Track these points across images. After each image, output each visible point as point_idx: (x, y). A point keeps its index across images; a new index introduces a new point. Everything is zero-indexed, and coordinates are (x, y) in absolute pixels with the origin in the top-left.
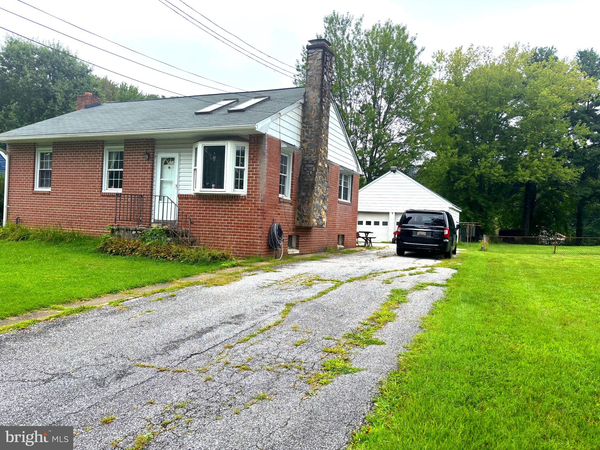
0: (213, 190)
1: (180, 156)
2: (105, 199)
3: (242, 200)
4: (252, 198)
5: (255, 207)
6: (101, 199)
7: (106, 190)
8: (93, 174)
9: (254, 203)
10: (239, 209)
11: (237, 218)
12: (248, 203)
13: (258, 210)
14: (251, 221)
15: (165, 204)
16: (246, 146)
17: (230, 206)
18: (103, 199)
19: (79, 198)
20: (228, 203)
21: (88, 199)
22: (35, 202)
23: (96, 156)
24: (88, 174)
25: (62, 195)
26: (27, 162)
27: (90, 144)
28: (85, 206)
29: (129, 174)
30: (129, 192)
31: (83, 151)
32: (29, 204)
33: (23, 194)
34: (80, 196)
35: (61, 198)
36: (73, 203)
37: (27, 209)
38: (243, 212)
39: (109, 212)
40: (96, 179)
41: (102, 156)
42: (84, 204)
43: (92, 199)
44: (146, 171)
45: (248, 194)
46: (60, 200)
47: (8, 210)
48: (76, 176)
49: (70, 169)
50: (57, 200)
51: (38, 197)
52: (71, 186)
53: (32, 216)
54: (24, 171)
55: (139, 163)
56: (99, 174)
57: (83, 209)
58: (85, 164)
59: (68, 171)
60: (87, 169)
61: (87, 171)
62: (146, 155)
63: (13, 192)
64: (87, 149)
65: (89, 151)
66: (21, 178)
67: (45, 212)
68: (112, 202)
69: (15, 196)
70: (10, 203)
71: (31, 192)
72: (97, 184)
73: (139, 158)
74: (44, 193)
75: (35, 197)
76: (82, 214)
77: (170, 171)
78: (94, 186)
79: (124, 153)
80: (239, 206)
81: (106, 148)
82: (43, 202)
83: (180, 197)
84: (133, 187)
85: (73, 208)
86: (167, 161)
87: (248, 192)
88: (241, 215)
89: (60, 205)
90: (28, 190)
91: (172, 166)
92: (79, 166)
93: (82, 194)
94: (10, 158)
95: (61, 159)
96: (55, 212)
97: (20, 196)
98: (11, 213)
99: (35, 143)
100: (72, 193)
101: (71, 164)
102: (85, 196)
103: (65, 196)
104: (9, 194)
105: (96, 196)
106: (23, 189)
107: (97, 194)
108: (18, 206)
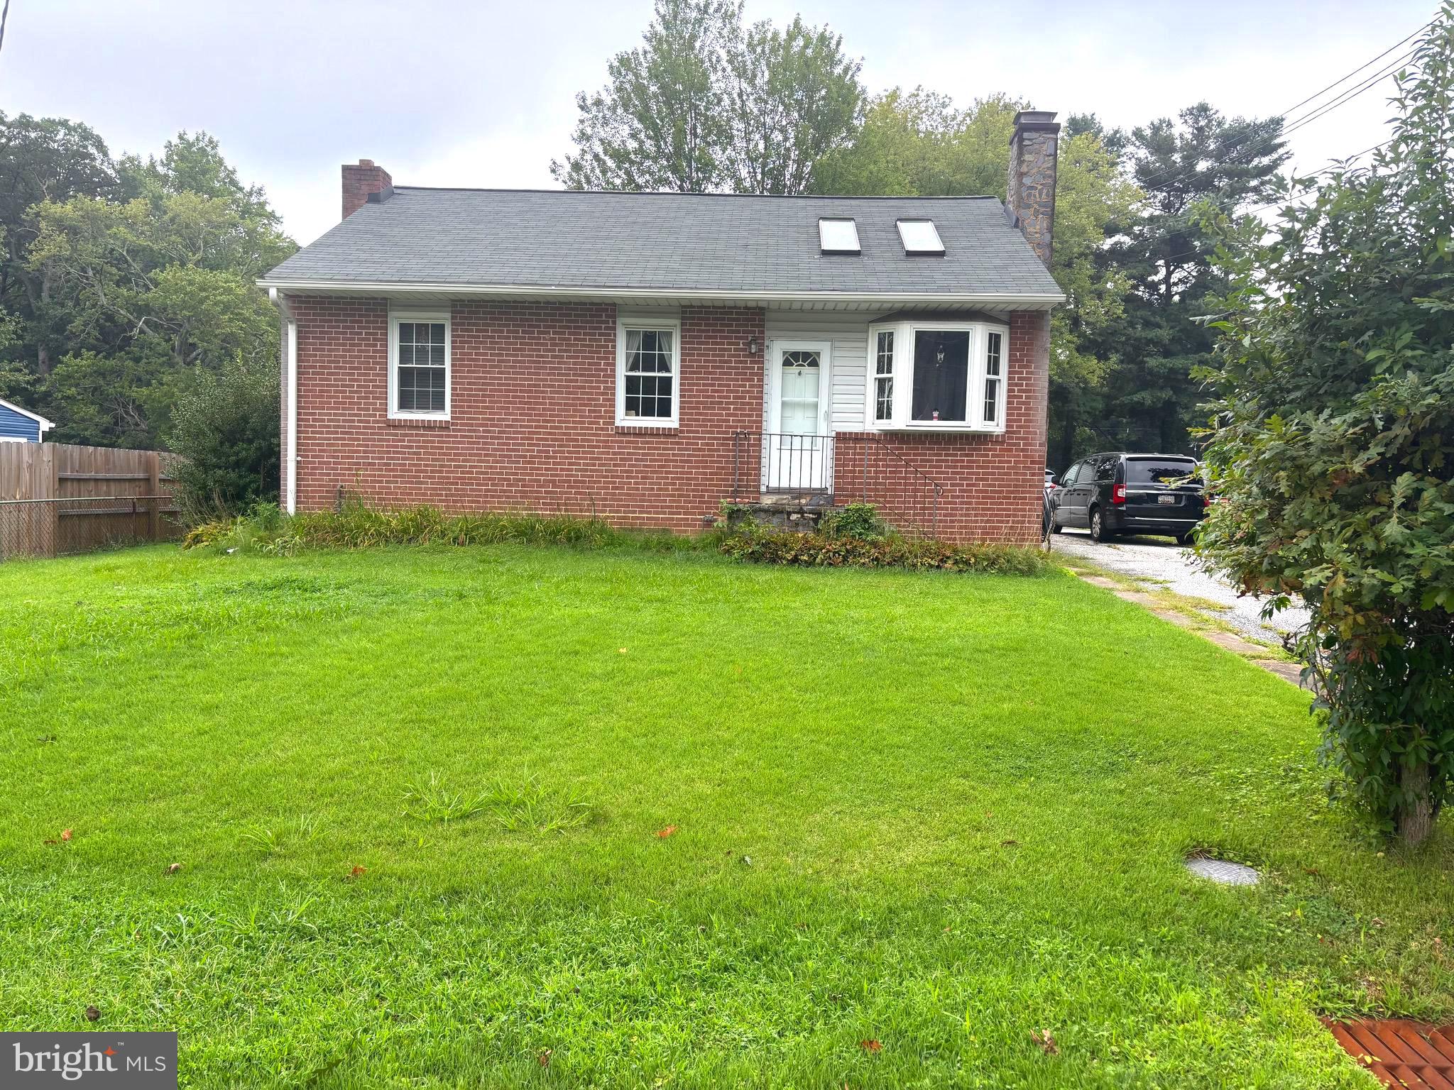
0: (935, 422)
1: (833, 348)
2: (628, 442)
3: (996, 442)
4: (1017, 438)
5: (1025, 456)
6: (617, 442)
7: (624, 419)
8: (586, 381)
9: (1023, 450)
10: (989, 462)
11: (982, 479)
12: (1011, 450)
13: (1032, 462)
14: (1015, 486)
15: (796, 454)
16: (1003, 331)
17: (967, 455)
18: (622, 442)
19: (547, 440)
20: (960, 449)
21: (577, 440)
22: (397, 447)
23: (596, 340)
24: (571, 381)
25: (489, 432)
26: (360, 345)
27: (576, 309)
28: (567, 458)
29: (698, 385)
30: (700, 426)
31: (554, 327)
32: (374, 452)
33: (350, 427)
34: (550, 434)
35: (486, 437)
36: (528, 451)
37: (370, 464)
38: (998, 468)
39: (641, 472)
40: (597, 394)
41: (614, 341)
42: (563, 452)
43: (588, 441)
44: (749, 380)
45: (1007, 432)
46: (485, 443)
47: (298, 468)
48: (535, 386)
49: (512, 367)
50: (474, 443)
51: (406, 435)
52: (518, 409)
53: (387, 482)
54: (351, 368)
55: (726, 362)
56: (606, 382)
57: (559, 464)
58: (562, 357)
59: (509, 373)
60: (570, 369)
61: (568, 375)
62: (749, 344)
63: (314, 420)
64: (568, 321)
65: (575, 328)
66: (343, 386)
67: (432, 471)
68: (649, 449)
69: (322, 433)
70: (305, 450)
71: (378, 422)
72: (602, 406)
73: (725, 350)
74: (429, 426)
75: (396, 435)
76: (557, 475)
77: (800, 381)
78: (595, 411)
79: (682, 337)
80: (987, 456)
81: (620, 321)
82: (426, 447)
83: (841, 438)
84: (712, 415)
85: (529, 463)
86: (791, 359)
87: (1007, 426)
88: (993, 474)
89: (486, 455)
90: (370, 416)
91: (807, 370)
92: (544, 362)
93: (556, 428)
94: (299, 332)
95: (481, 342)
96: (468, 472)
97: (342, 433)
98: (311, 474)
99: (386, 299)
100: (521, 426)
101: (517, 355)
102: (565, 434)
103: (500, 432)
104: (298, 426)
105: (599, 435)
106: (350, 415)
107: (602, 429)
108: (333, 457)
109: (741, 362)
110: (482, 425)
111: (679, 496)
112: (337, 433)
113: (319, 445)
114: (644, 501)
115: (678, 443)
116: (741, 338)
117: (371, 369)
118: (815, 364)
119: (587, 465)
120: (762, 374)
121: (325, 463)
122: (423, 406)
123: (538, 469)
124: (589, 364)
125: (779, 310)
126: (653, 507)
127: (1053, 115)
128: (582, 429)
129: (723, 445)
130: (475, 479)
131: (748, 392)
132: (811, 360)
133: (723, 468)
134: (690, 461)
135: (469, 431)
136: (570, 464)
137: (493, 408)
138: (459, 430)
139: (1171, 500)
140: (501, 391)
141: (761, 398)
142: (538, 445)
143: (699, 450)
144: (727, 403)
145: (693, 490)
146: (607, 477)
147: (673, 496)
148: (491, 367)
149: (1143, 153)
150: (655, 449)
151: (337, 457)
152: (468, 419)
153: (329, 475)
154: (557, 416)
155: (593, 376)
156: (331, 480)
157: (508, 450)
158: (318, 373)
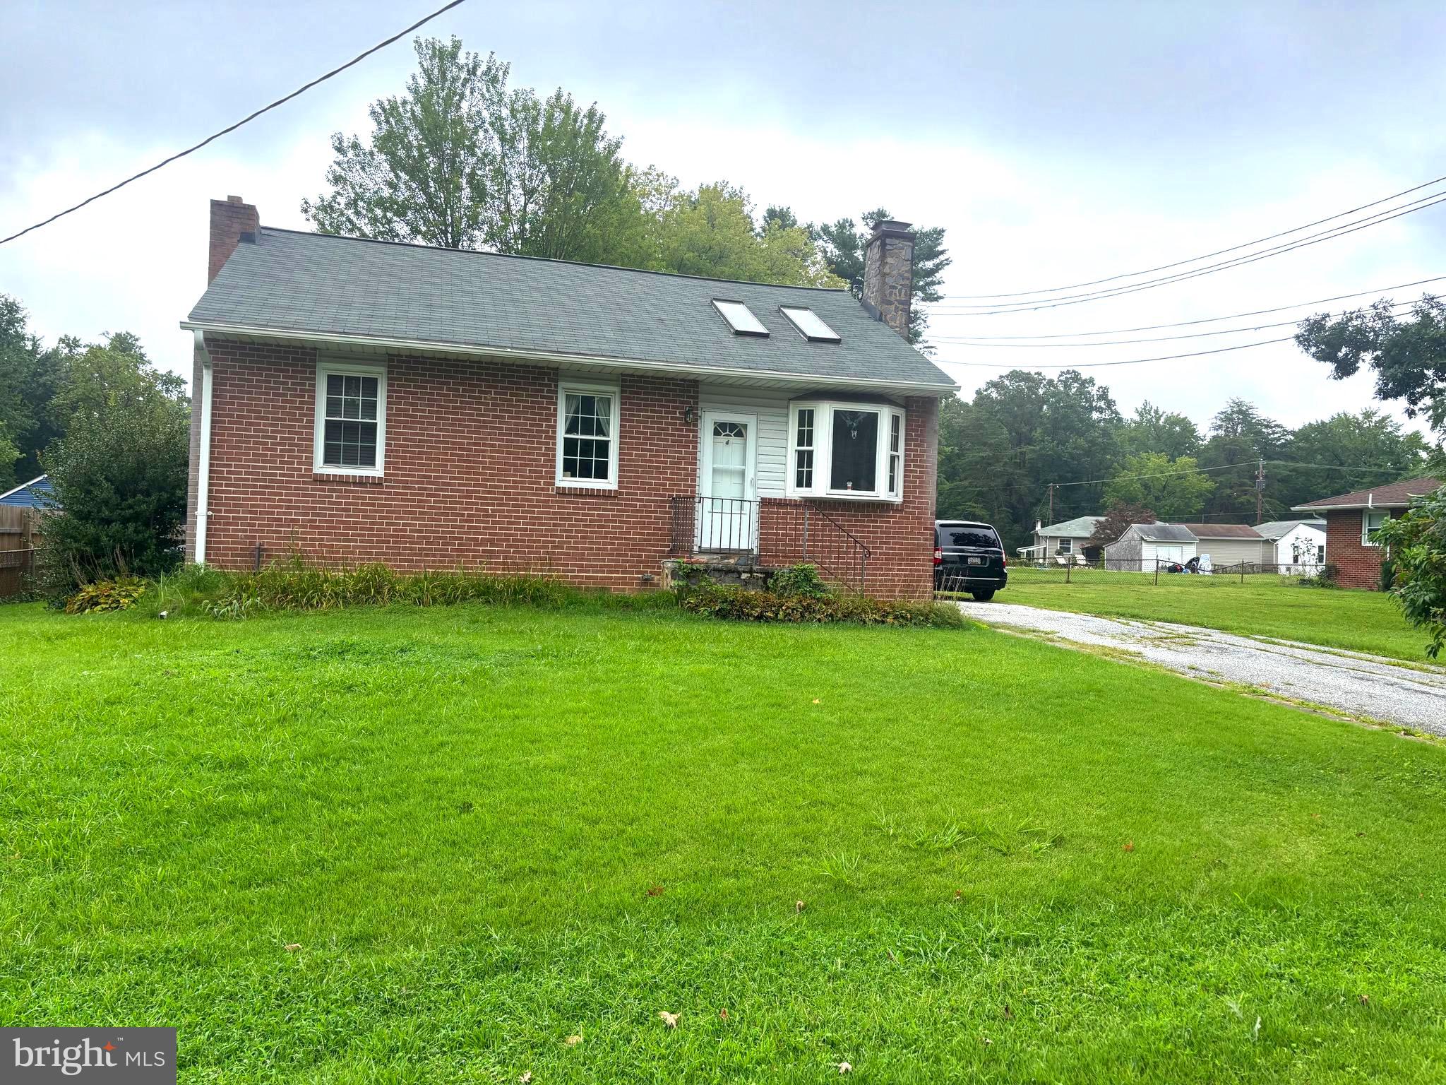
0: (849, 492)
1: (758, 421)
2: (568, 502)
3: (897, 510)
4: (913, 508)
5: (919, 523)
6: (557, 502)
7: (563, 481)
8: (528, 442)
9: (917, 518)
10: (891, 528)
11: (885, 543)
12: (908, 518)
15: (727, 518)
16: (901, 413)
17: (872, 521)
18: (562, 502)
19: (486, 498)
20: (867, 516)
21: (517, 500)
22: (324, 503)
23: (538, 402)
24: (513, 441)
25: (425, 489)
26: (285, 395)
27: (518, 371)
28: (506, 517)
29: (637, 450)
30: (639, 489)
31: (496, 387)
32: (298, 508)
33: (271, 481)
34: (489, 493)
35: (422, 495)
36: (466, 509)
37: (292, 520)
38: (898, 533)
39: (581, 531)
40: (538, 454)
41: (556, 404)
42: (503, 511)
43: (527, 500)
44: (684, 447)
45: (904, 502)
46: (419, 501)
47: (208, 523)
48: (475, 444)
49: (450, 425)
50: (408, 500)
51: (334, 491)
52: (457, 467)
53: (311, 539)
54: (273, 419)
55: (663, 429)
56: (548, 443)
57: (498, 522)
58: (504, 417)
59: (447, 431)
60: (511, 429)
61: (510, 435)
62: (686, 414)
63: (229, 472)
64: (510, 382)
65: (517, 389)
66: (264, 437)
67: (361, 529)
68: (589, 509)
69: (238, 486)
70: (217, 505)
71: (303, 476)
72: (543, 466)
73: (662, 418)
74: (361, 482)
75: (323, 490)
76: (495, 534)
77: (728, 449)
78: (535, 472)
79: (622, 404)
80: (889, 522)
81: (561, 385)
82: (357, 504)
83: (765, 503)
84: (650, 478)
85: (466, 521)
86: (720, 429)
87: (904, 497)
88: (894, 538)
89: (421, 513)
90: (295, 469)
91: (733, 439)
92: (485, 421)
93: (496, 487)
94: (214, 378)
95: (419, 399)
96: (401, 530)
97: (261, 487)
98: (223, 530)
99: (315, 349)
100: (460, 485)
101: (456, 414)
102: (504, 493)
103: (436, 490)
104: (210, 478)
105: (540, 495)
106: (271, 468)
107: (543, 489)
108: (251, 512)
109: (677, 430)
110: (417, 482)
111: (618, 555)
112: (255, 486)
113: (233, 499)
114: (583, 560)
115: (617, 505)
116: (677, 408)
117: (297, 421)
118: (740, 434)
119: (527, 524)
120: (696, 442)
121: (240, 518)
122: (350, 460)
123: (476, 527)
124: (531, 425)
125: (711, 384)
126: (592, 566)
127: (909, 225)
128: (522, 488)
129: (660, 507)
130: (409, 537)
131: (684, 458)
132: (737, 431)
133: (660, 529)
134: (629, 522)
135: (404, 488)
136: (509, 523)
137: (429, 465)
138: (393, 487)
139: (978, 561)
140: (439, 448)
141: (695, 464)
142: (477, 504)
143: (638, 511)
144: (664, 468)
145: (631, 550)
146: (546, 536)
147: (612, 555)
148: (428, 423)
149: (831, 247)
150: (594, 509)
151: (256, 513)
152: (403, 475)
153: (245, 531)
154: (497, 475)
155: (534, 437)
156: (246, 537)
157: (445, 508)
158: (235, 423)
